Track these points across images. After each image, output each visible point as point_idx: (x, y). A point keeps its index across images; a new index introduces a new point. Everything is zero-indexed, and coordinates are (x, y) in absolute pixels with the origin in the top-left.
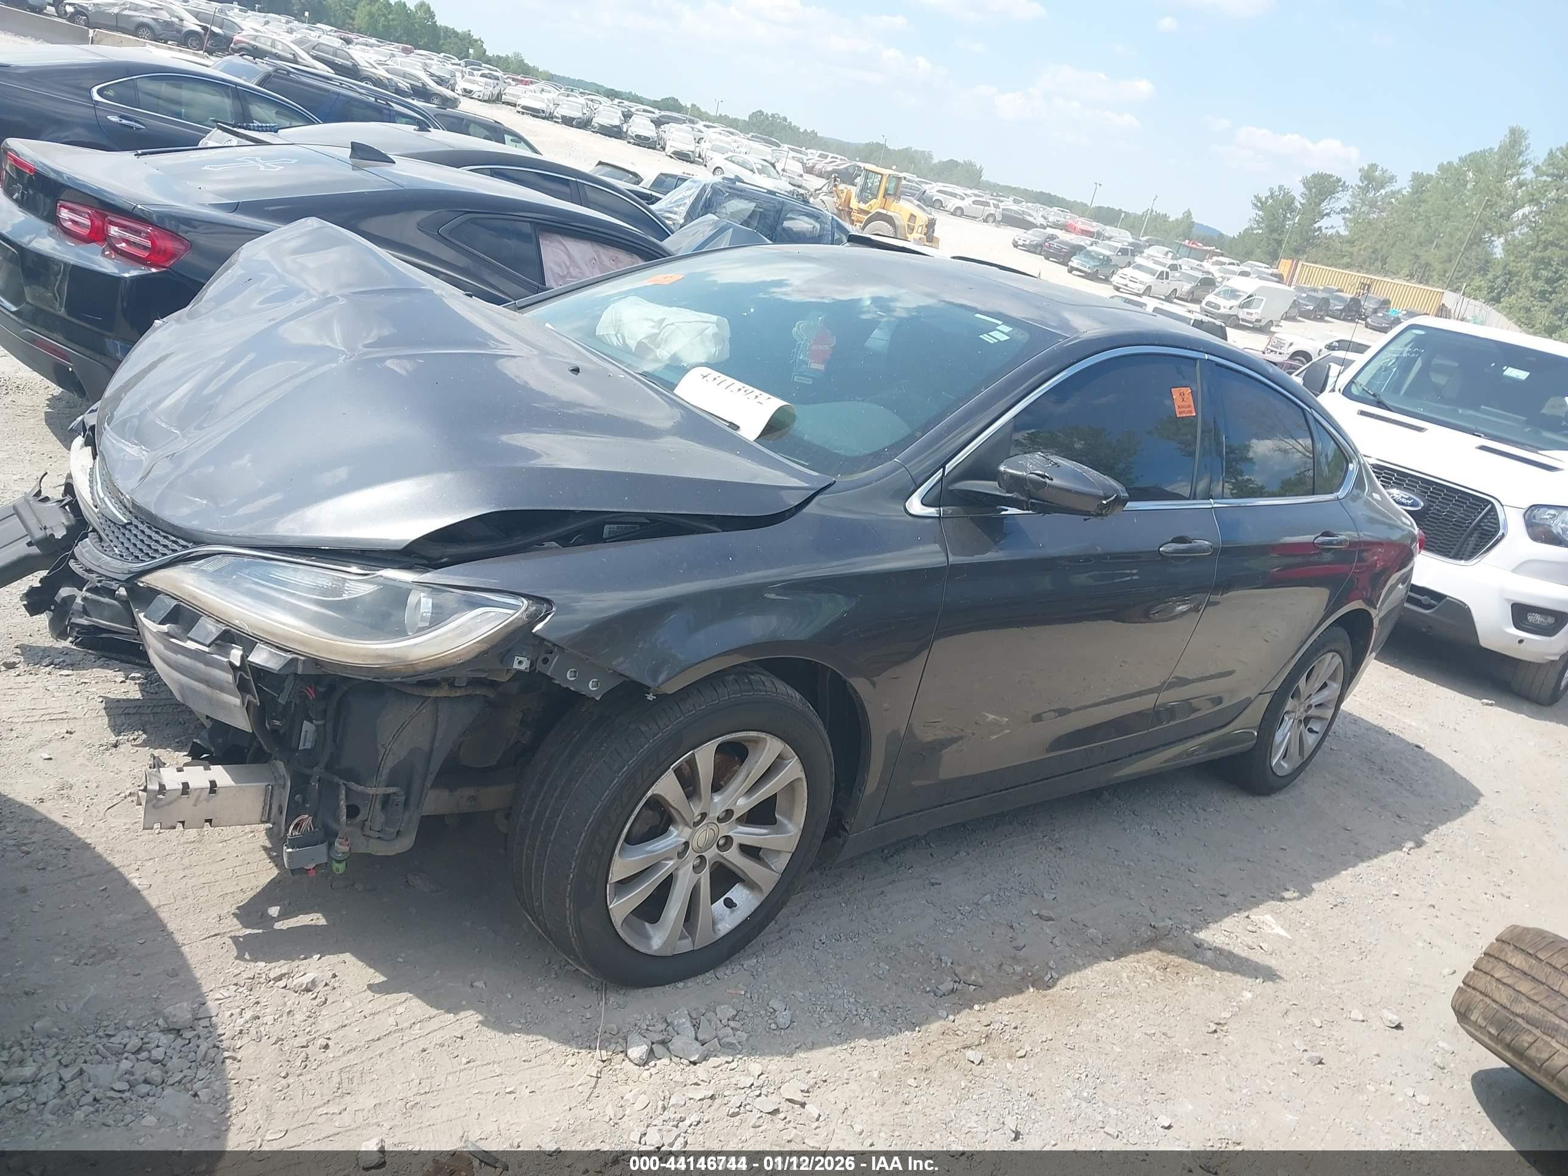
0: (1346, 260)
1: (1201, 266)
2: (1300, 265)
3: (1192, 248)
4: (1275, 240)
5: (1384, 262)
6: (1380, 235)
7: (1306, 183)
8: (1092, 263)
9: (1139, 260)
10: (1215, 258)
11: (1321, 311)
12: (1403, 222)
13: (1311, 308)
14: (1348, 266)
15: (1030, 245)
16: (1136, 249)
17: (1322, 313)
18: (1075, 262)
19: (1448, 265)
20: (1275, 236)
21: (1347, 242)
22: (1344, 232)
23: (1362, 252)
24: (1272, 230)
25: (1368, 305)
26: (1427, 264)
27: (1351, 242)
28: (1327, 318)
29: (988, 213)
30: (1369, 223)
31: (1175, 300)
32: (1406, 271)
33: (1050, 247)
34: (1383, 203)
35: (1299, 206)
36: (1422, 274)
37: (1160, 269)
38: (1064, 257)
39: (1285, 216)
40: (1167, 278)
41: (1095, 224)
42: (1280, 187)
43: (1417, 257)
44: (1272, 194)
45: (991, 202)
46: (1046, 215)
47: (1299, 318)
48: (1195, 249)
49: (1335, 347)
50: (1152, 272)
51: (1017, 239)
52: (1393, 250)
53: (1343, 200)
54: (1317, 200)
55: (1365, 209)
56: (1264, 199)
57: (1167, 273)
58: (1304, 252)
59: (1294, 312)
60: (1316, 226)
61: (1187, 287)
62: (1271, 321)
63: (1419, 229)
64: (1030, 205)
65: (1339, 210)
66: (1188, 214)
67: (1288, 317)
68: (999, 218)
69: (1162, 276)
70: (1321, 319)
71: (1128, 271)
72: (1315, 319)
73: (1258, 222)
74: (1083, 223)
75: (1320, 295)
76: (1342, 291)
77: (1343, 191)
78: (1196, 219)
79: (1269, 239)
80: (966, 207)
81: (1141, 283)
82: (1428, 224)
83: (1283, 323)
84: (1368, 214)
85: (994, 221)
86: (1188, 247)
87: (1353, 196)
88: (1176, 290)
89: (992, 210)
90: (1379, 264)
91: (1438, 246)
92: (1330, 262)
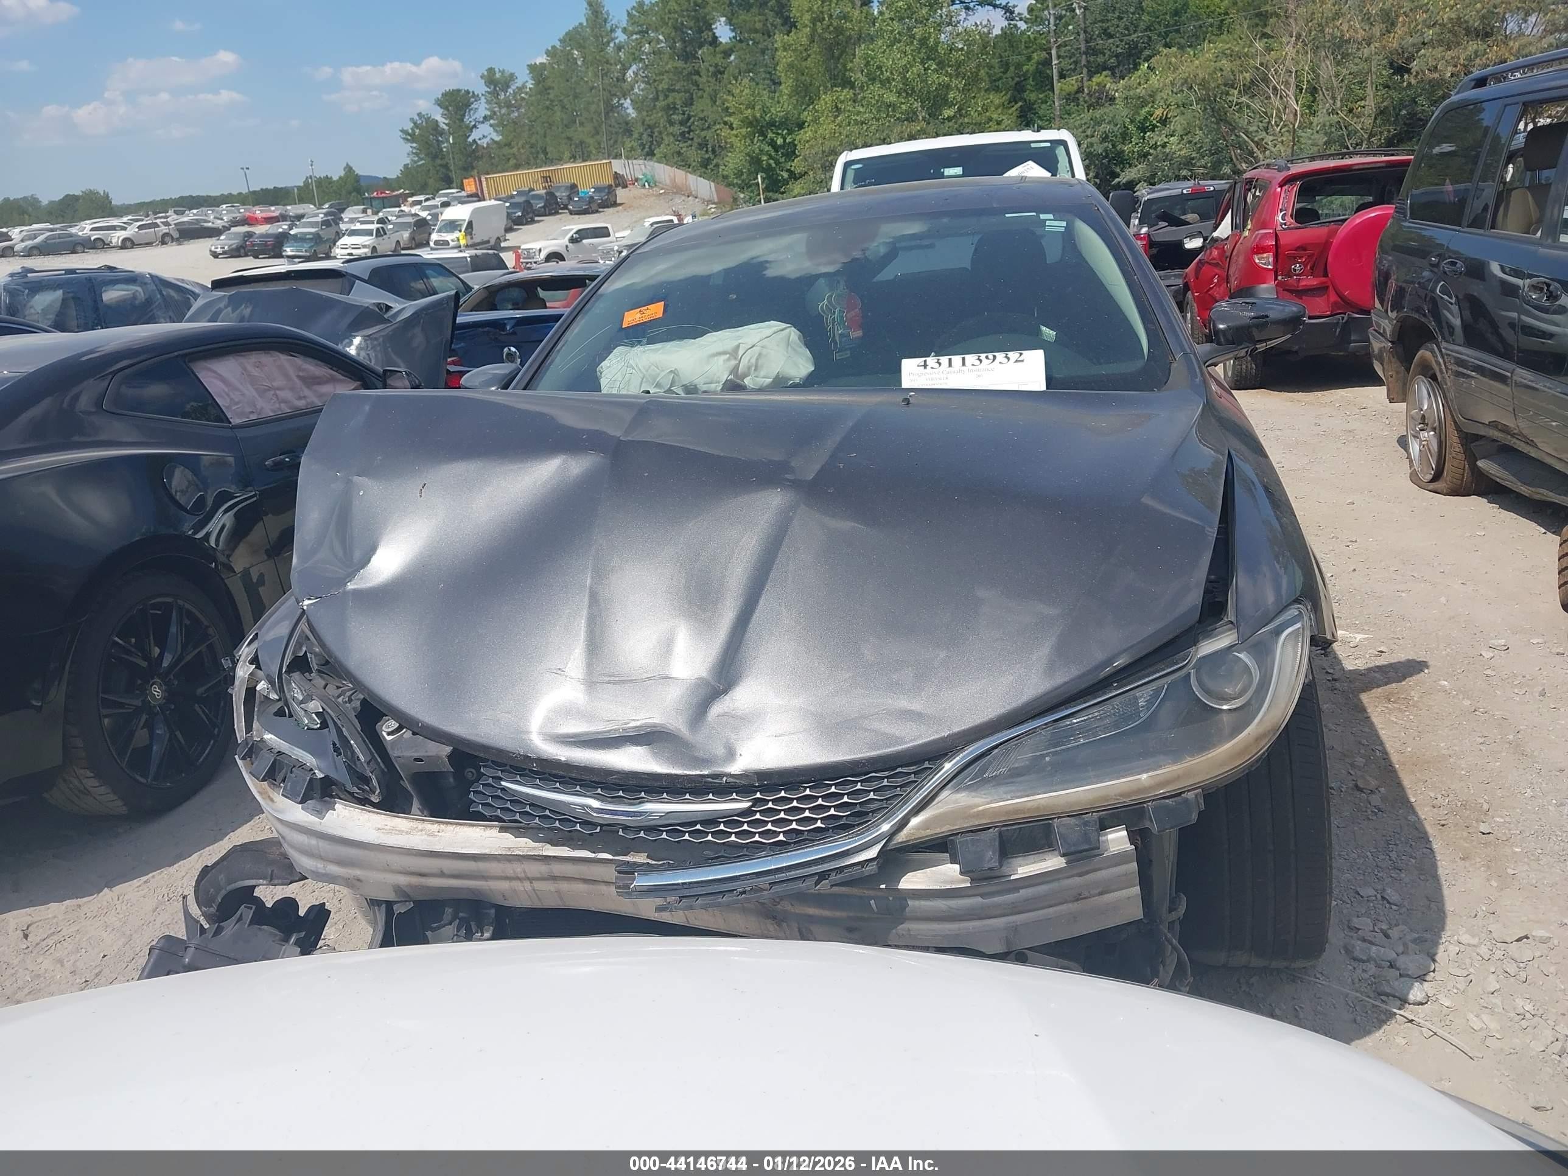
0: (512, 162)
1: (402, 211)
2: (483, 179)
3: (383, 197)
4: (441, 165)
5: (546, 153)
6: (530, 130)
7: (439, 103)
8: (307, 246)
9: (343, 227)
10: (410, 200)
11: (528, 214)
12: (543, 112)
13: (520, 214)
14: (517, 167)
15: (232, 250)
16: (333, 220)
17: (531, 215)
18: (289, 251)
19: (598, 137)
20: (439, 162)
21: (506, 145)
22: (498, 138)
23: (522, 151)
24: (435, 157)
25: (561, 195)
26: (582, 143)
27: (509, 145)
28: (536, 218)
29: (161, 234)
30: (515, 123)
31: (403, 252)
32: (567, 155)
33: (254, 245)
34: (516, 101)
35: (446, 128)
36: (581, 153)
37: (374, 227)
38: (273, 250)
39: (438, 141)
40: (385, 234)
41: (273, 208)
42: (419, 114)
43: (569, 139)
44: (415, 123)
45: (158, 221)
46: (218, 216)
47: (515, 227)
48: (386, 197)
49: (576, 238)
50: (369, 233)
51: (213, 249)
52: (547, 139)
53: (481, 109)
54: (458, 117)
55: (503, 111)
56: (410, 131)
57: (382, 228)
58: (473, 168)
59: (510, 224)
60: (470, 139)
61: (406, 235)
62: (498, 238)
63: (558, 114)
64: (195, 211)
65: (481, 119)
66: (349, 169)
67: (509, 230)
68: (176, 235)
69: (380, 233)
70: (533, 221)
71: (346, 240)
72: (527, 223)
73: (416, 154)
74: (261, 211)
75: (521, 199)
76: (533, 190)
77: (476, 101)
78: (360, 171)
79: (435, 167)
80: (133, 235)
81: (365, 247)
82: (563, 107)
83: (508, 236)
84: (509, 114)
85: (173, 239)
86: (379, 198)
87: (488, 102)
88: (398, 241)
89: (164, 229)
90: (542, 156)
91: (582, 124)
92: (499, 168)
